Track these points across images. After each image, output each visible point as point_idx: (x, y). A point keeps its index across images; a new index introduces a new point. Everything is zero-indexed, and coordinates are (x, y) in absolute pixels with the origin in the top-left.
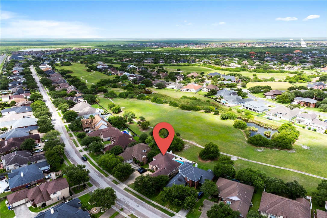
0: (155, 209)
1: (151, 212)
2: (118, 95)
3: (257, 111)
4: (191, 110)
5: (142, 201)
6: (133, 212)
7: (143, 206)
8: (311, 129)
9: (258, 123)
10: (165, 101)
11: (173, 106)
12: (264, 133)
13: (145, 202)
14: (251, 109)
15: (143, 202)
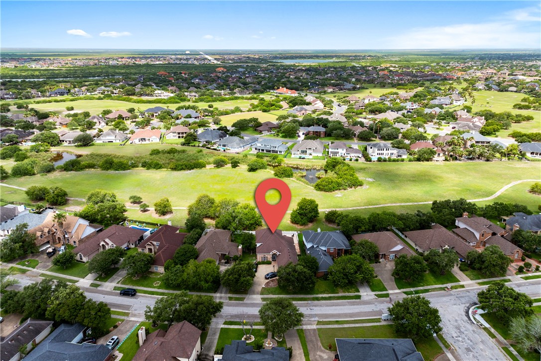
0: (332, 301)
1: (334, 307)
2: (10, 171)
3: (279, 152)
4: (193, 169)
5: (307, 302)
6: (317, 319)
7: (315, 306)
8: (353, 160)
9: (295, 166)
10: (132, 163)
11: (154, 168)
12: (316, 176)
13: (311, 300)
14: (269, 151)
15: (309, 302)
